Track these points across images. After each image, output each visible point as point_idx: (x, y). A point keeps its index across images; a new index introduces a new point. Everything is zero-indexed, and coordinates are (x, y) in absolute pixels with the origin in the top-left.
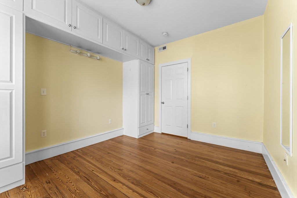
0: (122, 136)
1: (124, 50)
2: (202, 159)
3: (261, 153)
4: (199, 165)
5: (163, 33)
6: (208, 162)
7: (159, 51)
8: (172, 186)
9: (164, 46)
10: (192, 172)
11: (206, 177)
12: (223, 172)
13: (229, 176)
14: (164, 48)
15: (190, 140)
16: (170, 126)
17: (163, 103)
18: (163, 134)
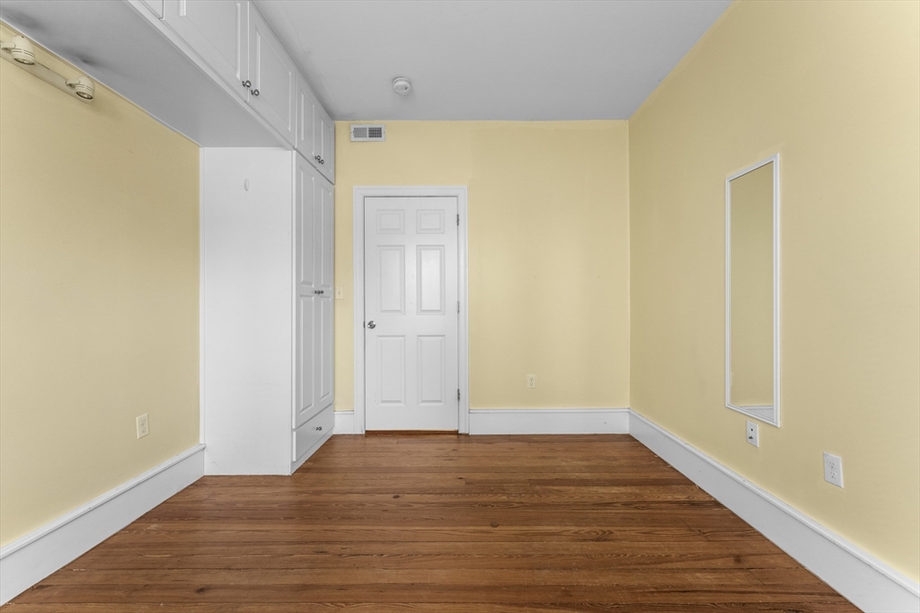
0: (202, 483)
1: (249, 92)
2: (549, 485)
3: (627, 433)
4: (560, 505)
5: (394, 80)
6: (566, 488)
7: (353, 139)
8: (567, 604)
9: (376, 124)
10: (565, 533)
11: (604, 532)
12: (619, 505)
13: (636, 508)
14: (376, 133)
15: (467, 435)
16: (399, 402)
17: (372, 326)
18: (369, 434)
